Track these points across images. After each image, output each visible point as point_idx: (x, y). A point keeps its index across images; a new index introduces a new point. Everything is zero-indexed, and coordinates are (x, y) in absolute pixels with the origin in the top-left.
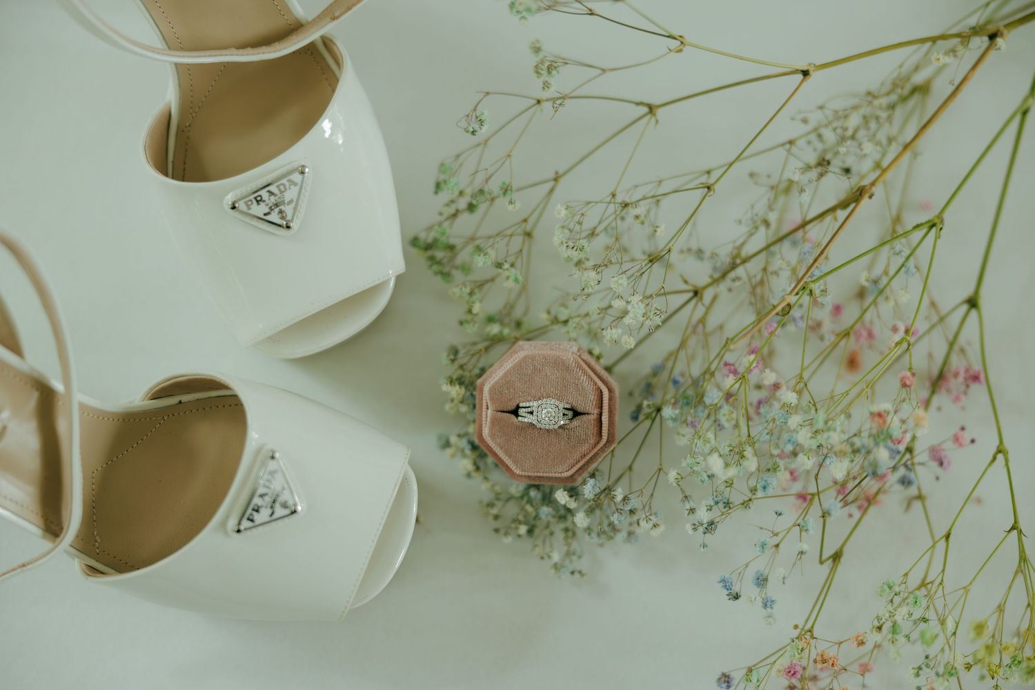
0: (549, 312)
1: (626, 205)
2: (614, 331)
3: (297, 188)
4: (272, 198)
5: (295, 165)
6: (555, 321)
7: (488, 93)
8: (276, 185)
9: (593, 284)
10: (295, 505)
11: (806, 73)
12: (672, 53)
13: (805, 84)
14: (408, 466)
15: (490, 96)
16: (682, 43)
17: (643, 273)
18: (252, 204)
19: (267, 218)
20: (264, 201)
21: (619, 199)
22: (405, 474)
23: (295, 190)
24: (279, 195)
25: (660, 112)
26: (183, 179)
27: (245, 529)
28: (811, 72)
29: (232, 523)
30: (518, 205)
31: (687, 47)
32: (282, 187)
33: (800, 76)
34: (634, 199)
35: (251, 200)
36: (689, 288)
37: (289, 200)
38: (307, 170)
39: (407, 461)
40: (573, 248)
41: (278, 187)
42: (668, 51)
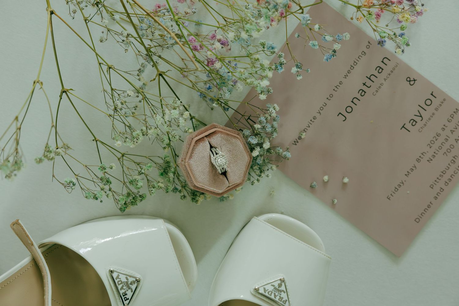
0: (165, 148)
1: (115, 109)
2: (181, 122)
6: (169, 145)
7: (53, 176)
8: (118, 286)
9: (157, 131)
11: (52, 13)
12: (43, 87)
13: (57, 13)
15: (55, 175)
16: (38, 82)
17: (152, 105)
18: (126, 297)
20: (125, 291)
21: (112, 113)
23: (121, 276)
24: (123, 284)
25: (66, 87)
28: (52, 10)
30: (113, 165)
31: (40, 79)
32: (119, 283)
33: (53, 15)
34: (112, 104)
36: (157, 78)
37: (126, 279)
40: (137, 140)
42: (41, 89)
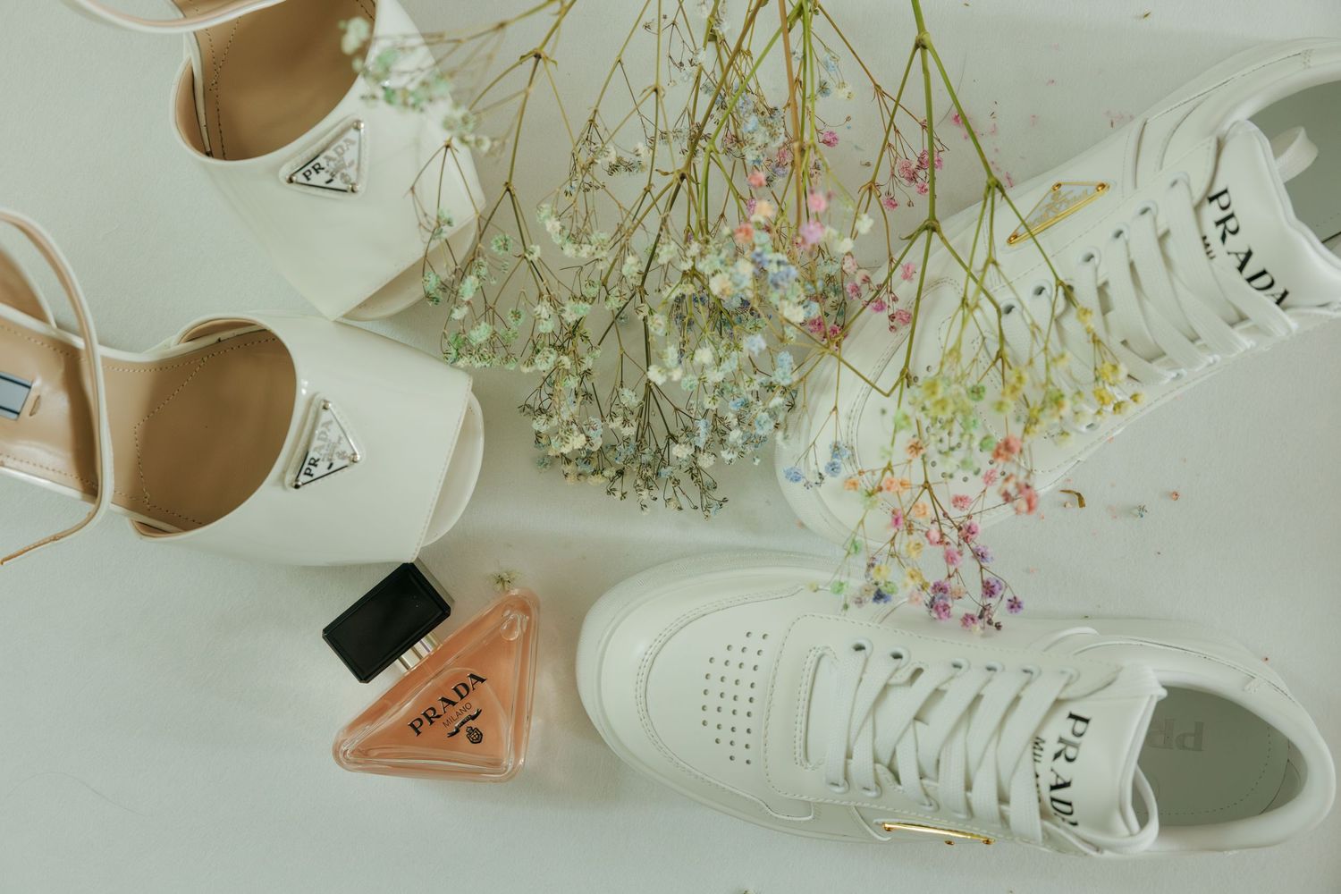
3: (356, 146)
4: (332, 164)
5: (349, 121)
8: (333, 148)
10: (355, 454)
14: (473, 395)
18: (311, 173)
19: (330, 185)
20: (324, 168)
22: (468, 404)
23: (354, 149)
24: (338, 159)
26: (224, 156)
27: (304, 484)
29: (290, 477)
35: (309, 171)
37: (349, 162)
38: (362, 125)
39: (470, 389)
41: (335, 150)
